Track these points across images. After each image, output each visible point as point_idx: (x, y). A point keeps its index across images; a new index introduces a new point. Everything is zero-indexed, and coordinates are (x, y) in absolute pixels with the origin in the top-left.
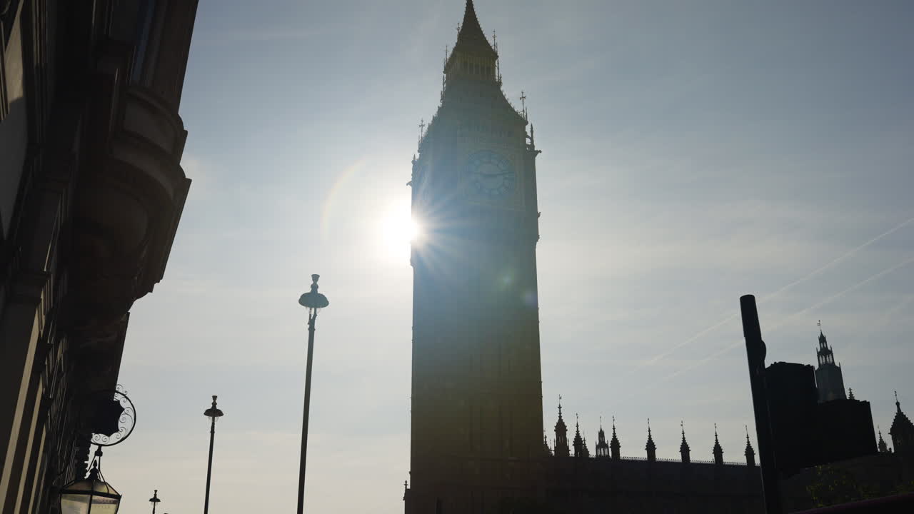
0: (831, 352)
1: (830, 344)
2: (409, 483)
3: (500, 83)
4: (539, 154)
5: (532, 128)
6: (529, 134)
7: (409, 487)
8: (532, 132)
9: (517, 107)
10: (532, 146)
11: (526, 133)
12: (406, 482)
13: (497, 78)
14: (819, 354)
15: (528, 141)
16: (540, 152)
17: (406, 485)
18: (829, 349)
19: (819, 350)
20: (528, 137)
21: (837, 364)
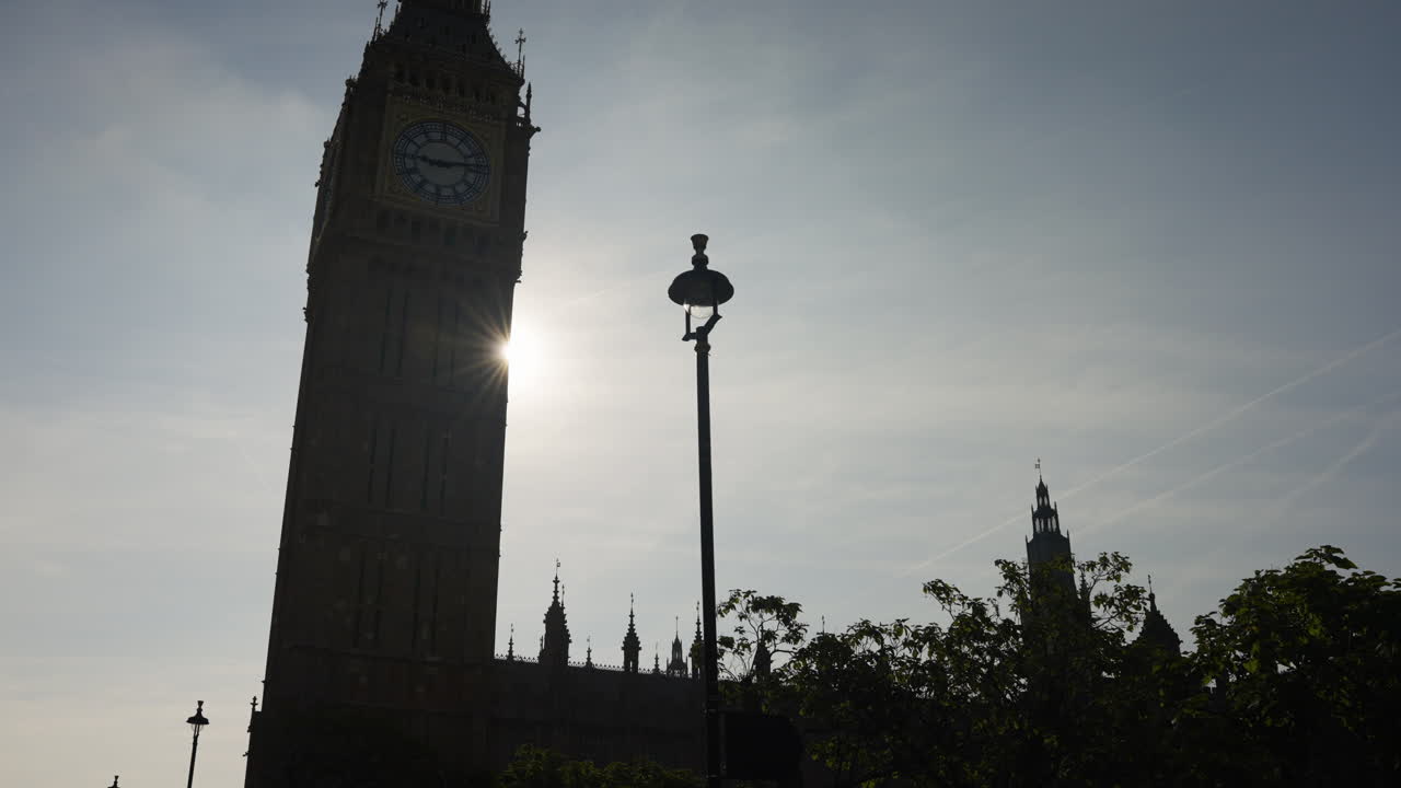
0: (1054, 513)
1: (1054, 499)
2: (260, 701)
3: (486, 18)
4: (537, 134)
5: (529, 91)
6: (524, 101)
7: (259, 708)
8: (529, 96)
9: (510, 54)
10: (527, 120)
11: (519, 98)
12: (255, 699)
13: (483, 8)
14: (1035, 516)
15: (521, 112)
16: (538, 129)
17: (254, 704)
18: (1053, 507)
19: (1035, 509)
20: (521, 105)
21: (1064, 534)
